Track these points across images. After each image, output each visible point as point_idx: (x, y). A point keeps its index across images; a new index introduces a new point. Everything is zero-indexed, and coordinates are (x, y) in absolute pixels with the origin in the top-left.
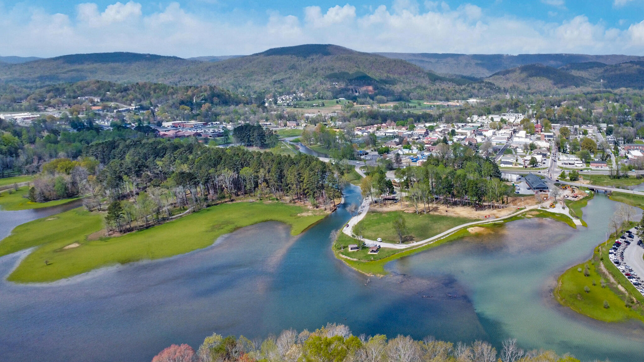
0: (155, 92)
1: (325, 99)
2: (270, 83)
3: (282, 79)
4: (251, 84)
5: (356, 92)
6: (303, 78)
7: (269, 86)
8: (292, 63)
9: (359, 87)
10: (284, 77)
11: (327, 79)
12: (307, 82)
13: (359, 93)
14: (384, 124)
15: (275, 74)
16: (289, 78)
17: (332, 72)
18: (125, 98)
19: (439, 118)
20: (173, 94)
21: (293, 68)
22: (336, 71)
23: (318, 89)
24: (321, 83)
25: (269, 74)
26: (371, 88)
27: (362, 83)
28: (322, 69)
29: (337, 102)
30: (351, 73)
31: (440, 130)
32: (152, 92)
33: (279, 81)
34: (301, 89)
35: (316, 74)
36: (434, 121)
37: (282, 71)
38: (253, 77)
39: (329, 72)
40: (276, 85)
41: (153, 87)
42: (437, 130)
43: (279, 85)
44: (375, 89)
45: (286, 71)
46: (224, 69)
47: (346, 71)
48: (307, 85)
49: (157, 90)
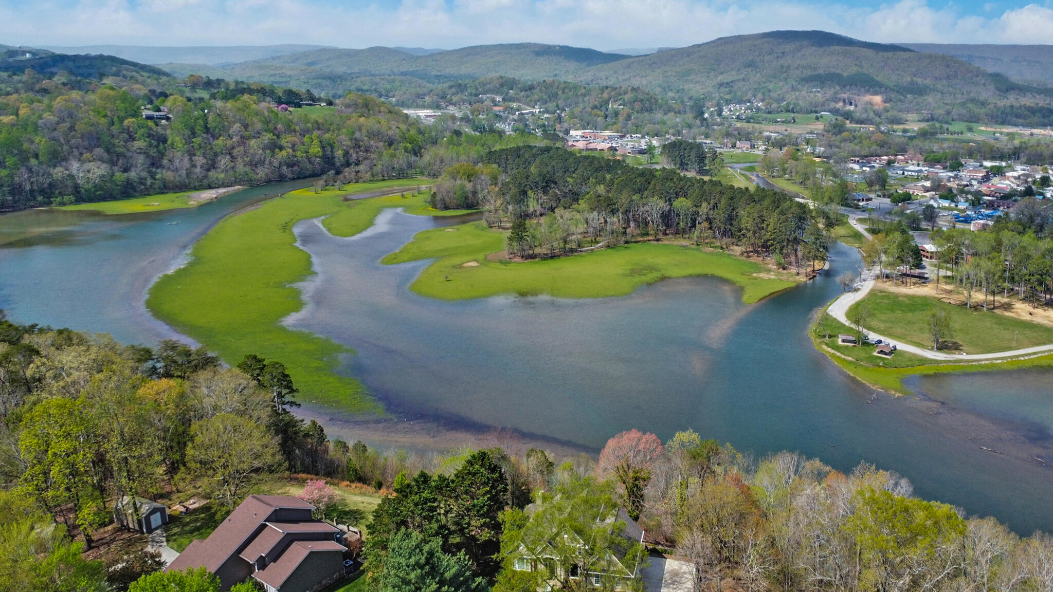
0: (563, 93)
1: (797, 112)
2: (713, 86)
3: (732, 82)
4: (686, 87)
5: (851, 104)
6: (764, 80)
7: (711, 89)
8: (750, 58)
9: (856, 97)
10: (736, 78)
11: (804, 83)
12: (771, 86)
13: (856, 106)
14: (900, 157)
15: (722, 73)
16: (744, 80)
17: (814, 73)
18: (529, 99)
19: (1015, 155)
20: (584, 95)
21: (750, 66)
22: (821, 72)
23: (786, 97)
24: (793, 89)
25: (712, 73)
26: (878, 99)
27: (863, 90)
28: (797, 68)
29: (817, 119)
30: (845, 74)
31: (1015, 174)
32: (560, 92)
33: (727, 83)
34: (760, 96)
35: (785, 74)
36: (1001, 158)
37: (732, 69)
38: (690, 78)
39: (808, 73)
40: (722, 89)
41: (562, 86)
42: (1009, 174)
43: (727, 90)
44: (885, 101)
45: (739, 70)
46: (650, 65)
47: (838, 71)
48: (770, 91)
49: (566, 91)
